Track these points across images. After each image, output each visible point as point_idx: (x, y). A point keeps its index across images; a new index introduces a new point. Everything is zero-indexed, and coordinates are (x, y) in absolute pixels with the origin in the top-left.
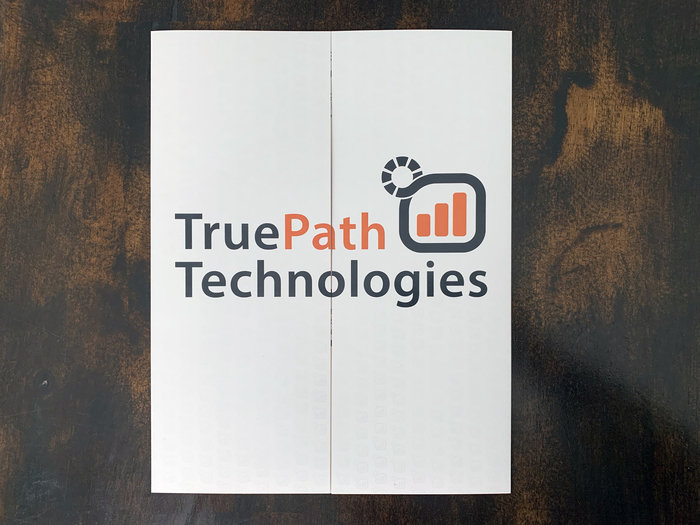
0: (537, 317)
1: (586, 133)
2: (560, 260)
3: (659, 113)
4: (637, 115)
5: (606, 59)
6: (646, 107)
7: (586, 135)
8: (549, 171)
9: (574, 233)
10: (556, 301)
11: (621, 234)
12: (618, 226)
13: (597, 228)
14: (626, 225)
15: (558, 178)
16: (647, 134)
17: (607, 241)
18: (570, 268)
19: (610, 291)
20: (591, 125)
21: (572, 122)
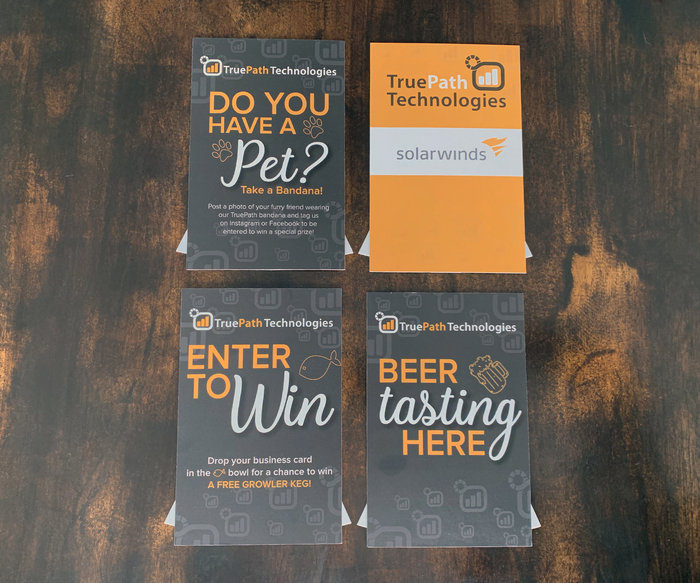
0: (561, 417)
1: (586, 287)
2: (574, 377)
3: (634, 272)
4: (620, 274)
5: (596, 234)
6: (626, 267)
7: (586, 289)
8: (563, 315)
9: (583, 358)
10: (573, 406)
11: (615, 356)
12: (612, 352)
13: (598, 354)
14: (617, 350)
15: (569, 320)
16: (628, 286)
17: (605, 361)
18: (582, 382)
19: (610, 397)
20: (589, 281)
21: (576, 279)
